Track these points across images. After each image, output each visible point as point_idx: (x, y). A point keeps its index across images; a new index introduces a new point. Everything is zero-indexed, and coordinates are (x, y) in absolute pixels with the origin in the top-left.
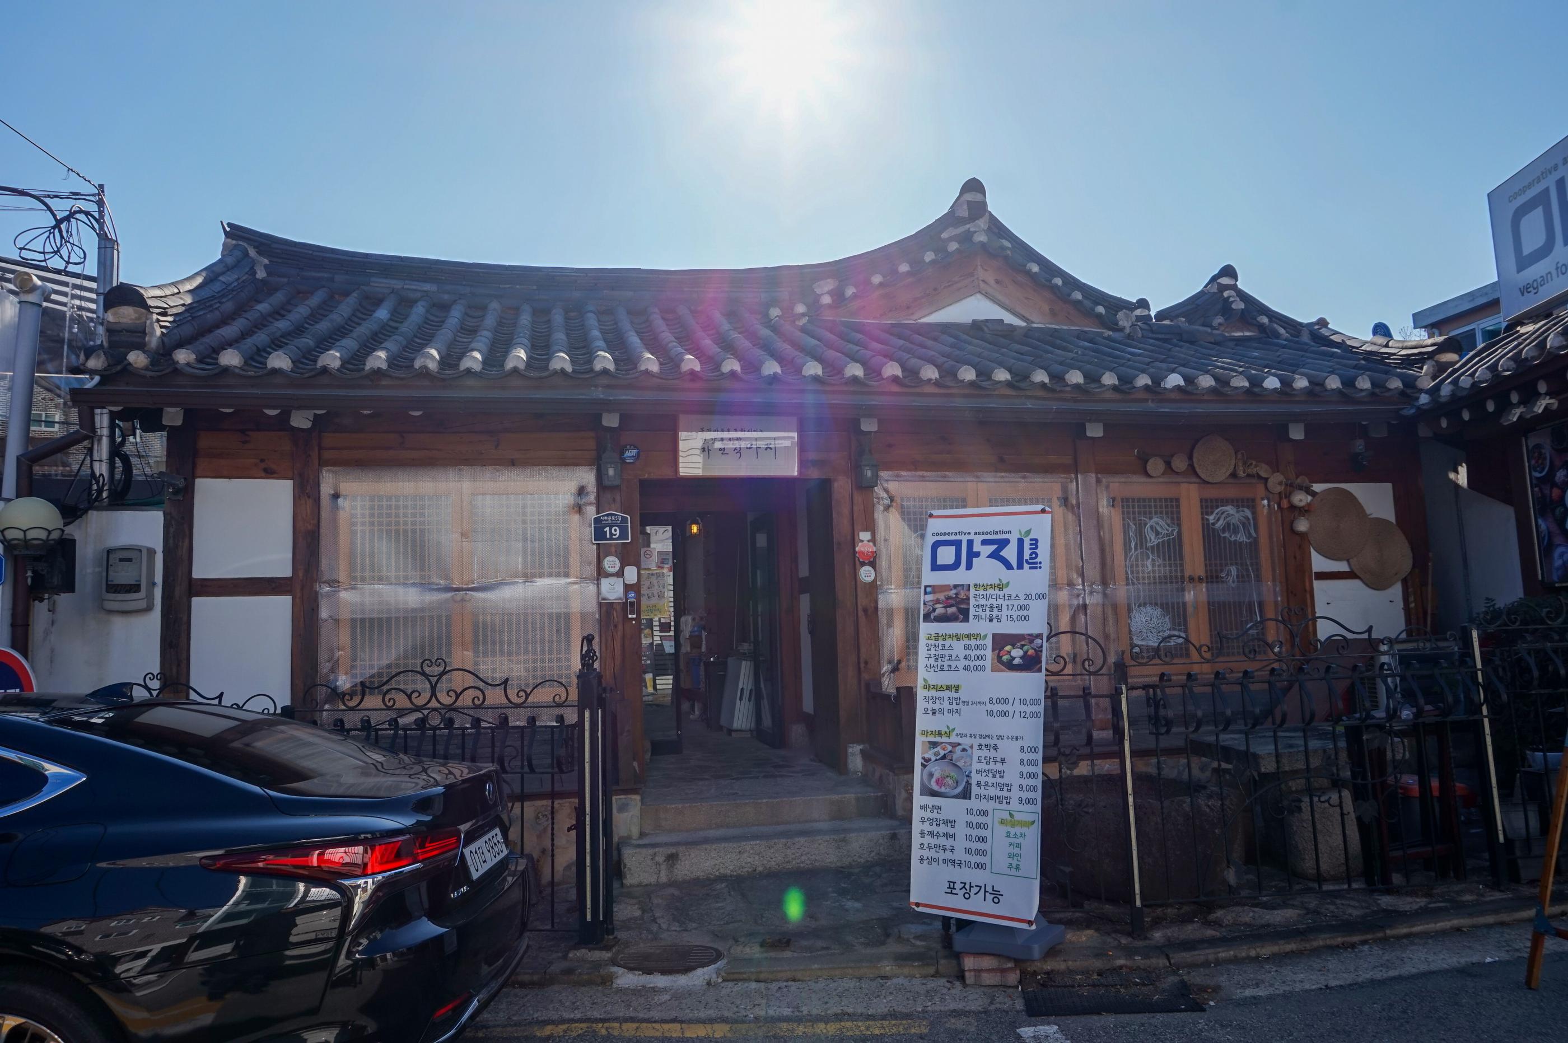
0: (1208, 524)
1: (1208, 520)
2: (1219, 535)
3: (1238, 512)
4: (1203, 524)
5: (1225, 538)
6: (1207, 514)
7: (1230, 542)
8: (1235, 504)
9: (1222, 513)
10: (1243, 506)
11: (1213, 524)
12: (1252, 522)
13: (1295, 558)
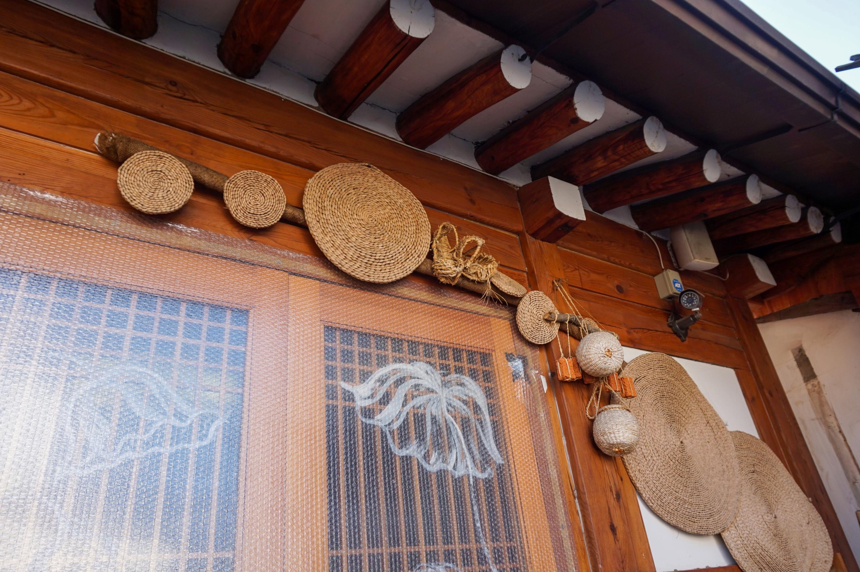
0: (350, 412)
1: (349, 397)
2: (387, 450)
3: (445, 384)
4: (331, 411)
5: (407, 460)
6: (348, 376)
7: (425, 475)
8: (436, 360)
9: (400, 381)
10: (459, 370)
11: (368, 413)
12: (487, 418)
13: (613, 529)
